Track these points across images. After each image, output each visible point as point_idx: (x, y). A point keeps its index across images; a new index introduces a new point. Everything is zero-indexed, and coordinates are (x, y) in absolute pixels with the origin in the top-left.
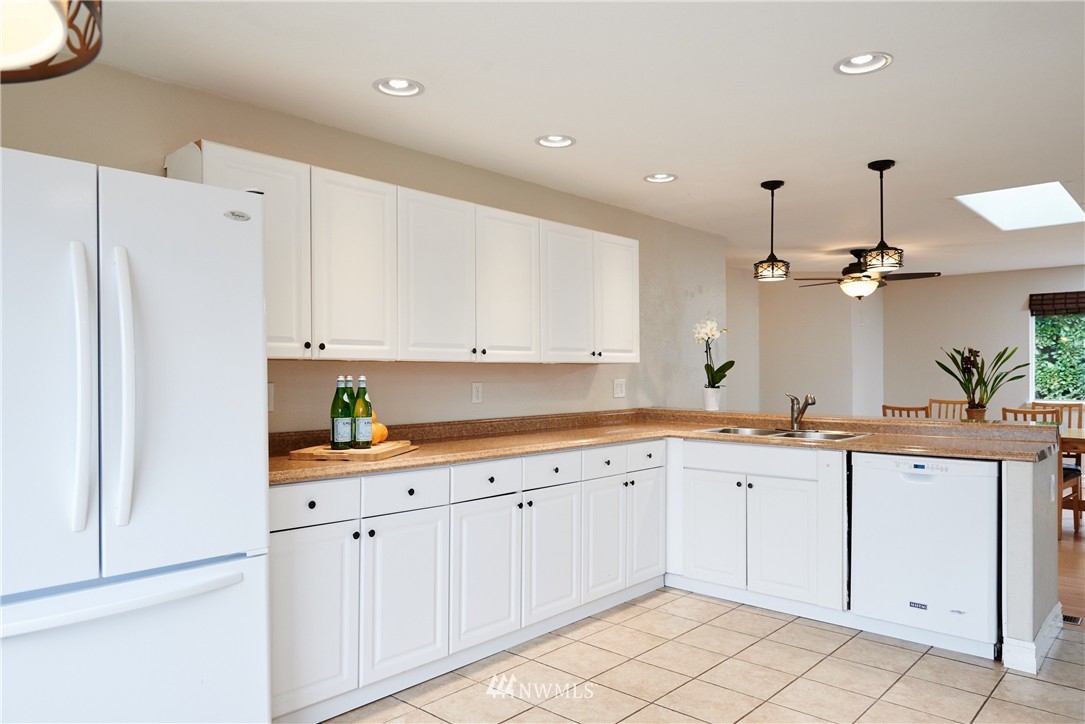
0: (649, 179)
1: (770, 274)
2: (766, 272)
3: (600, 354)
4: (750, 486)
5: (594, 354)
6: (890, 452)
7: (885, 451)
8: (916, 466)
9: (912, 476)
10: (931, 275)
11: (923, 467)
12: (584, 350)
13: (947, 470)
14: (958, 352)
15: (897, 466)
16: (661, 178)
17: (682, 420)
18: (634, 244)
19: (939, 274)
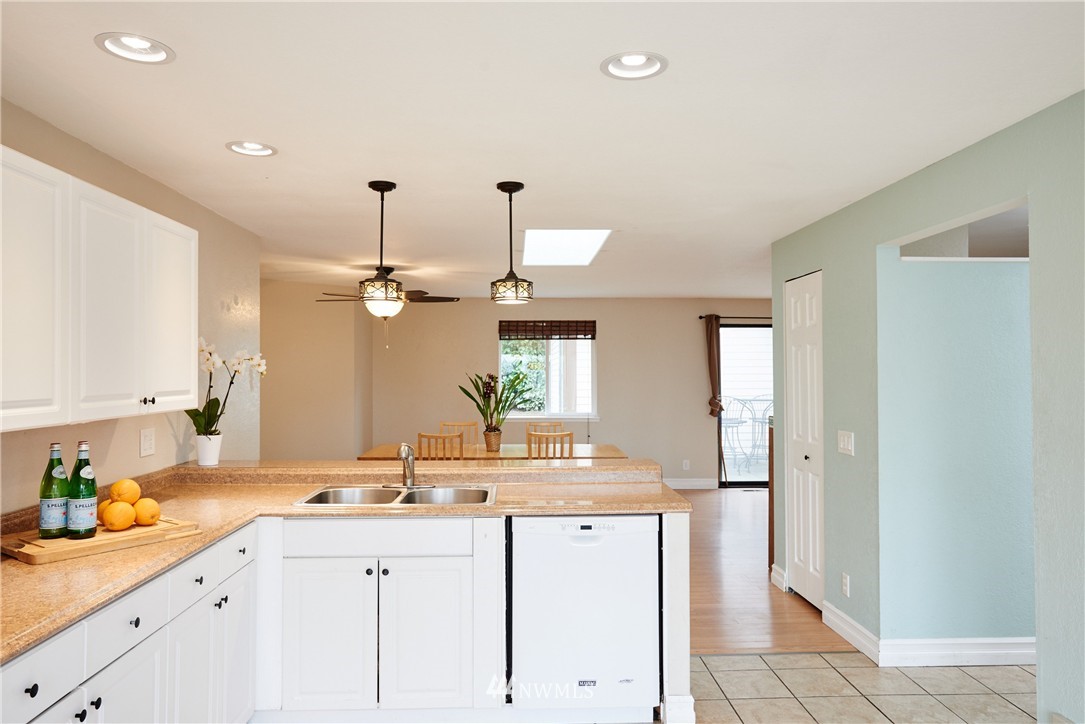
0: (234, 147)
1: (383, 295)
2: (376, 291)
3: (153, 401)
4: (385, 572)
5: (145, 401)
6: (555, 514)
7: (550, 513)
8: (583, 528)
9: (577, 538)
10: (451, 300)
11: (589, 527)
12: (129, 396)
13: (613, 528)
14: (481, 379)
15: (564, 529)
16: (251, 148)
17: (244, 482)
18: (194, 234)
19: (458, 299)
